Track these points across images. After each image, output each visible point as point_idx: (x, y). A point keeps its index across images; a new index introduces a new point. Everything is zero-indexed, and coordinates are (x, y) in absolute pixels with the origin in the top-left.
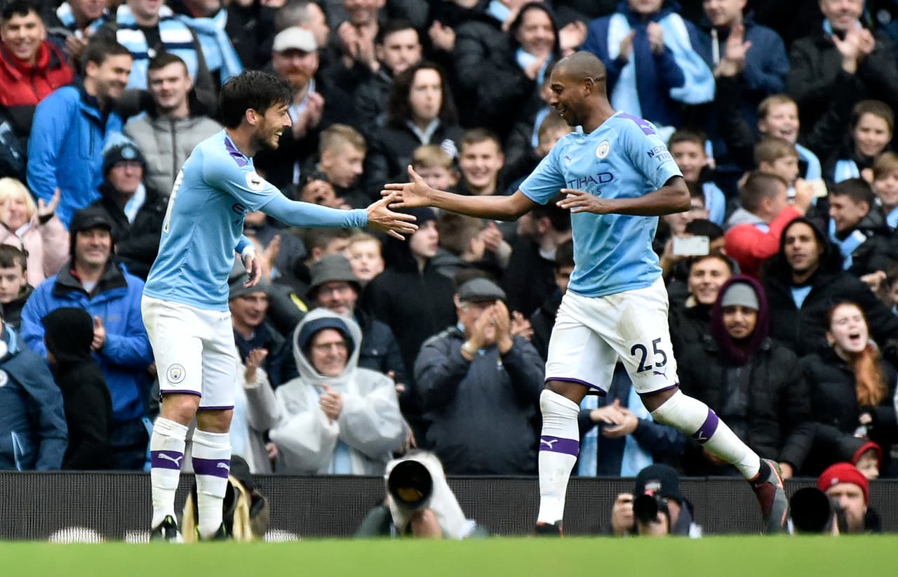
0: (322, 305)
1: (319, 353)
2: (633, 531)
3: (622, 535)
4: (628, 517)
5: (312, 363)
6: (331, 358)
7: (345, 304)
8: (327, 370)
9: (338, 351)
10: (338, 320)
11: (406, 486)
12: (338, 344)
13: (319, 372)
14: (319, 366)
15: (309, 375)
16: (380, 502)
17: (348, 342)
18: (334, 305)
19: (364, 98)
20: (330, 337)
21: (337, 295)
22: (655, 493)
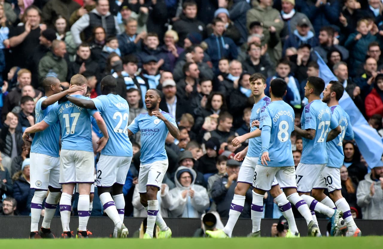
0: (183, 165)
1: (183, 180)
2: (277, 235)
3: (274, 236)
4: (275, 231)
5: (180, 183)
6: (187, 181)
7: (190, 165)
8: (185, 185)
9: (189, 179)
10: (188, 170)
11: (208, 221)
12: (189, 177)
13: (183, 186)
14: (183, 183)
15: (179, 186)
16: (200, 226)
17: (192, 176)
18: (187, 165)
19: (193, 104)
20: (186, 174)
21: (188, 162)
22: (284, 223)
